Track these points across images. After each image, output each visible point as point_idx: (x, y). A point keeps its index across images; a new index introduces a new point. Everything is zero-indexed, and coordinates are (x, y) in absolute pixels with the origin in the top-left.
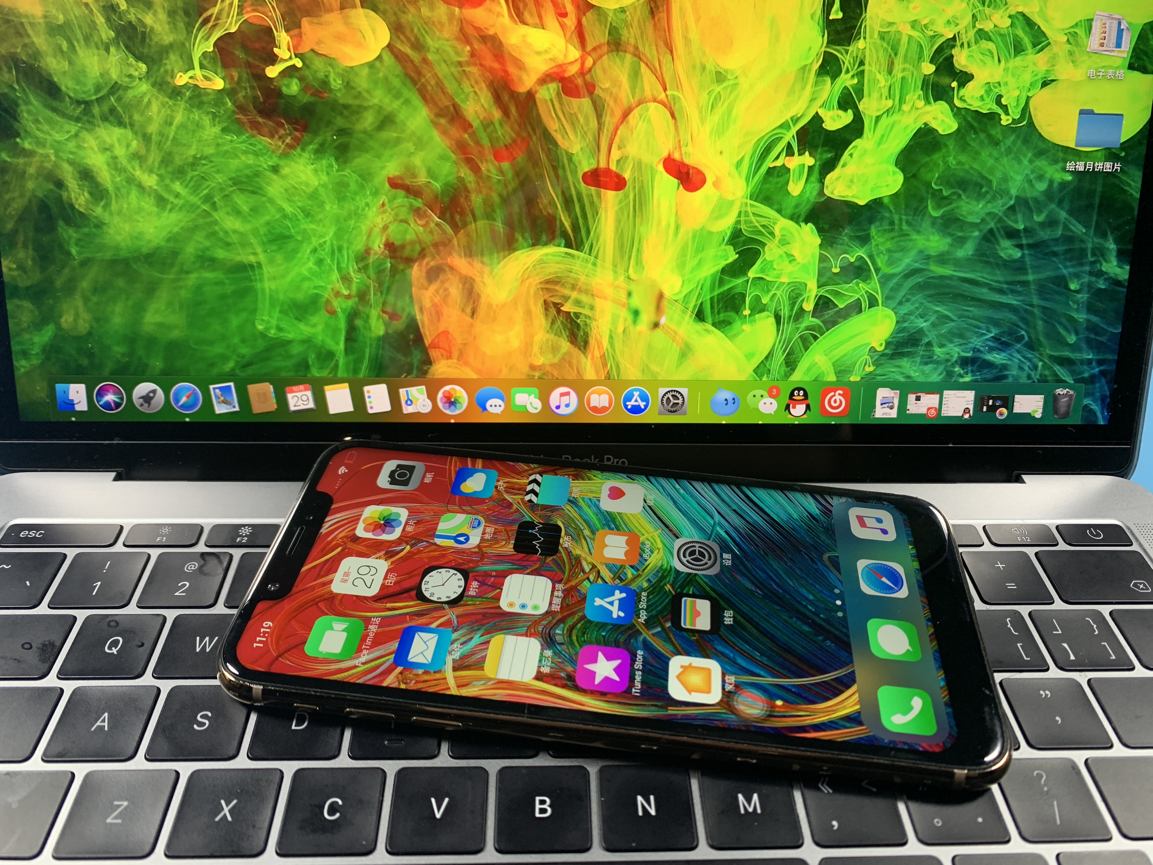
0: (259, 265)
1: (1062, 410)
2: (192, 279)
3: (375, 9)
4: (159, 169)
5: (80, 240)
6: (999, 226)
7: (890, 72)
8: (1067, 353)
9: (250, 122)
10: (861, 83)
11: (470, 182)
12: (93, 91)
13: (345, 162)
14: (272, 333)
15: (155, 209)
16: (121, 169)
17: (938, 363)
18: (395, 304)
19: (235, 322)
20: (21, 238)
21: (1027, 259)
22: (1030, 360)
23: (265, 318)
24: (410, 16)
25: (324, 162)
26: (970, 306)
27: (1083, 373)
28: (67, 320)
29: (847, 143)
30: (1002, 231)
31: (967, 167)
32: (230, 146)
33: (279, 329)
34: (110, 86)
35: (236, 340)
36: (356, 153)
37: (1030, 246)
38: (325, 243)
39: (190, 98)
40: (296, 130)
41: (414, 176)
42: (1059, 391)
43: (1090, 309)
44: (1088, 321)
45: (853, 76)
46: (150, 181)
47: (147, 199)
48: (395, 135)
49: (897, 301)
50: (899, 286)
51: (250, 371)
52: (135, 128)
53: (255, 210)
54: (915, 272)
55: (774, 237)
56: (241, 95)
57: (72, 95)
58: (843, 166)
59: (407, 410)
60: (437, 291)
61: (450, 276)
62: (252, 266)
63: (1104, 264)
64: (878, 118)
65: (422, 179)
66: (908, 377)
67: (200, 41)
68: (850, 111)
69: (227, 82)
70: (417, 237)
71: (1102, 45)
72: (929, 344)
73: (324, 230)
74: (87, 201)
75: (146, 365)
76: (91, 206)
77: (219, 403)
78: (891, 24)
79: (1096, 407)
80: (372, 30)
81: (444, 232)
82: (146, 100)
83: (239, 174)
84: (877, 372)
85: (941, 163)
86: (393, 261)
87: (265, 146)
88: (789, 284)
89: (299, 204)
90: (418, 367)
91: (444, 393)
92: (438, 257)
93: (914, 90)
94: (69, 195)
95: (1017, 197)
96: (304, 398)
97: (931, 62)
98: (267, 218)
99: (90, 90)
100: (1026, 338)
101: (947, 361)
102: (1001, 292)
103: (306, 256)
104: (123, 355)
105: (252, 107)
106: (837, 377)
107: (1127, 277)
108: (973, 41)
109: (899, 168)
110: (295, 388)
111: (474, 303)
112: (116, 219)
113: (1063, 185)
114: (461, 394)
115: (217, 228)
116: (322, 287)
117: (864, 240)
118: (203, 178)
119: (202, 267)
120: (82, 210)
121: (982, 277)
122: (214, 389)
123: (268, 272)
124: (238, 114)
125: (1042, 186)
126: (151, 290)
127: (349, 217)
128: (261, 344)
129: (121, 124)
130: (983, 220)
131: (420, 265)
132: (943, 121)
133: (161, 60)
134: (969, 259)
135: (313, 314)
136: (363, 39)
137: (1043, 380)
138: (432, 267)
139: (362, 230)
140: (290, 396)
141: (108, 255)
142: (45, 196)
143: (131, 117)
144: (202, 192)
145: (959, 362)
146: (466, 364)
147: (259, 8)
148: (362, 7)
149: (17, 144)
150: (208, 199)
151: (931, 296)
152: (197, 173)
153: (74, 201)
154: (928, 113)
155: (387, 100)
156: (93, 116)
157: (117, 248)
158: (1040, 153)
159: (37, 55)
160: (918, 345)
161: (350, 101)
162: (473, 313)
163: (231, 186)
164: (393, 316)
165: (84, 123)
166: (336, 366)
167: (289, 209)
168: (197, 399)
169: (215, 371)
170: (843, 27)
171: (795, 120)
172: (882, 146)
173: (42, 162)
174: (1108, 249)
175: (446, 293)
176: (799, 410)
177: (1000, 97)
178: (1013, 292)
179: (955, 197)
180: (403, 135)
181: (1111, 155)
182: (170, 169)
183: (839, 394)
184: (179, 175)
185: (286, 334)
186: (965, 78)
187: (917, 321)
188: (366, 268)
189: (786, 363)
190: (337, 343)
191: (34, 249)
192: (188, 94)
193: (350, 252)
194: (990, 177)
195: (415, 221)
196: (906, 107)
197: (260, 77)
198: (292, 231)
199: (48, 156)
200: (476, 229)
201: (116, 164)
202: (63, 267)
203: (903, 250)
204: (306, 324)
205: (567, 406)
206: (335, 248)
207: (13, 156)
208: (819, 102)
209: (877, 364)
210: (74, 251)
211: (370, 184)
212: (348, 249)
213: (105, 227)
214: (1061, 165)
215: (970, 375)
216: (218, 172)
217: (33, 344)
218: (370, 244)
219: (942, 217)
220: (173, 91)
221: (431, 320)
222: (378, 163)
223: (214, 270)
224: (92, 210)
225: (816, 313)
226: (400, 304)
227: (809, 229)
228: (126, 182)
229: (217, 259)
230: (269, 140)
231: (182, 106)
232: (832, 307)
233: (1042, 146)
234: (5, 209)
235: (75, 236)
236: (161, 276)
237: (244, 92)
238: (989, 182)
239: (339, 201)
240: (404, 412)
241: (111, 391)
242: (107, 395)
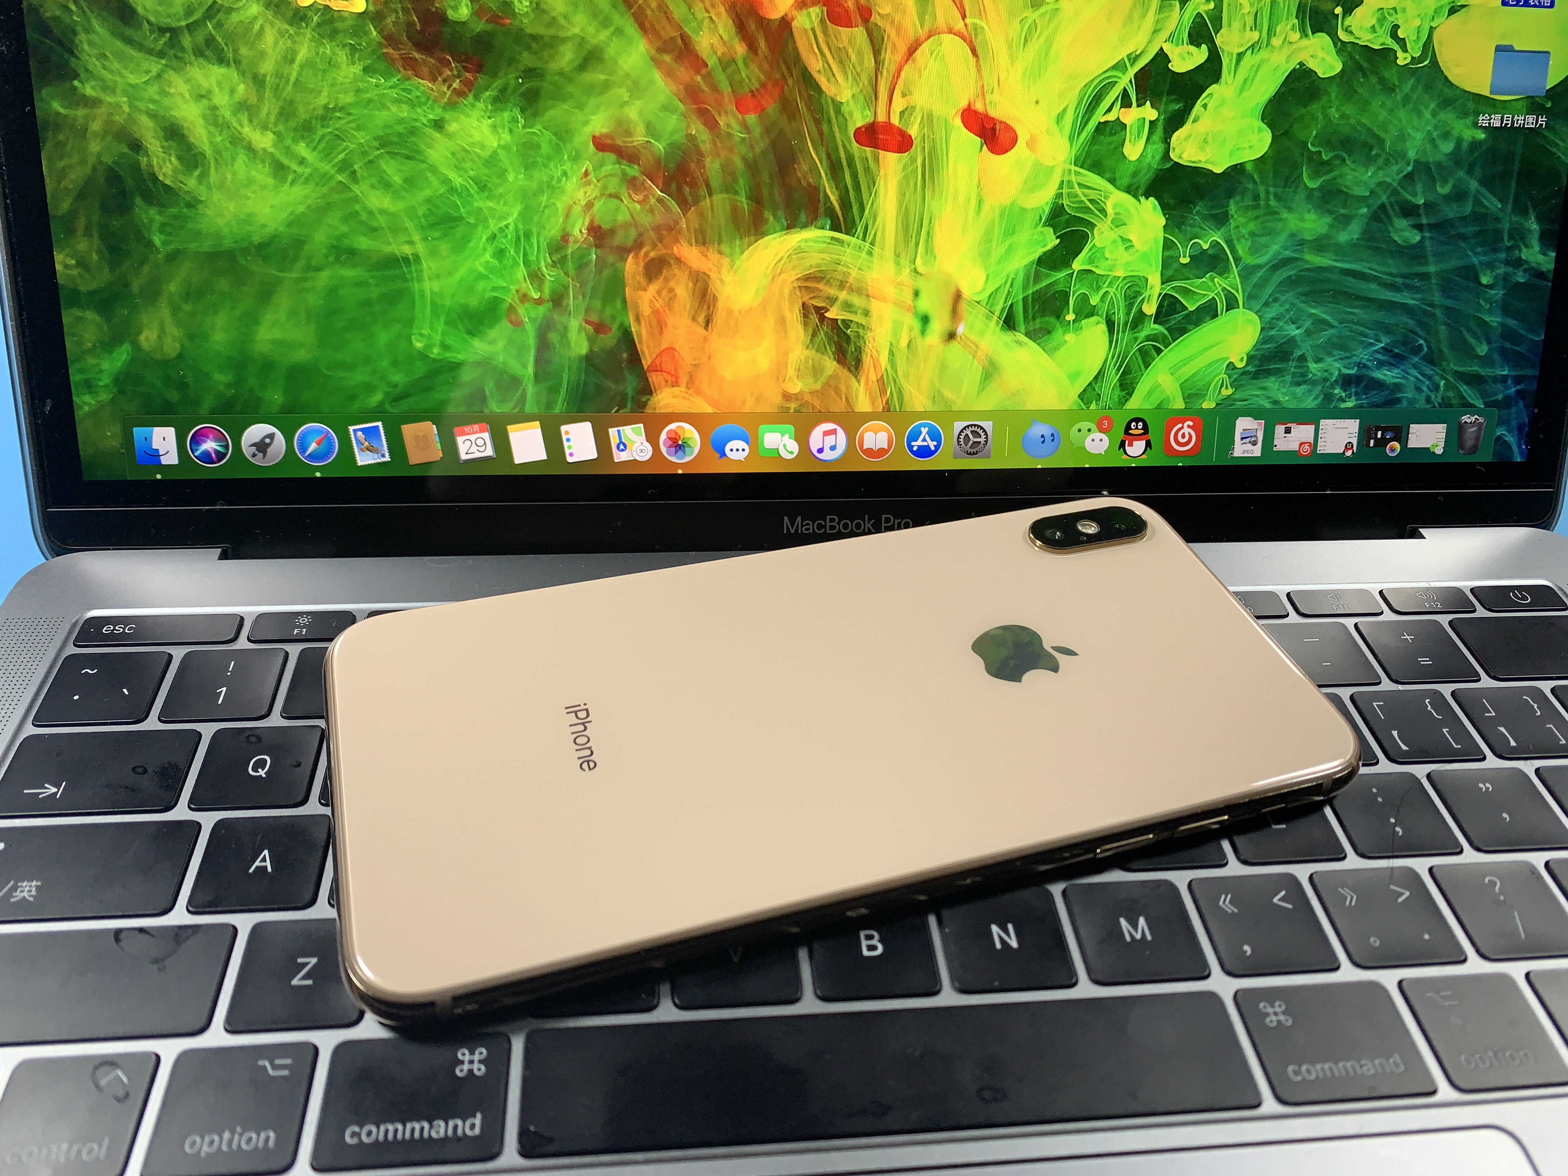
0: (417, 257)
1: (1469, 443)
4: (276, 124)
5: (165, 224)
6: (1392, 200)
8: (1477, 369)
9: (405, 60)
10: (1219, 9)
11: (704, 142)
12: (182, 12)
13: (535, 115)
14: (435, 352)
15: (271, 181)
16: (222, 125)
17: (1313, 383)
18: (603, 311)
19: (383, 337)
20: (82, 222)
21: (1428, 244)
22: (1430, 378)
23: (425, 332)
25: (506, 115)
26: (1356, 308)
27: (1496, 394)
28: (148, 338)
29: (1200, 90)
30: (1396, 208)
31: (1353, 121)
32: (375, 93)
33: (445, 347)
34: (205, 7)
35: (385, 363)
36: (550, 103)
37: (1432, 227)
38: (507, 226)
39: (319, 25)
40: (467, 69)
41: (629, 133)
42: (1466, 418)
43: (1506, 309)
44: (1502, 325)
46: (264, 141)
47: (261, 166)
48: (602, 77)
49: (1262, 301)
50: (1265, 281)
51: (405, 406)
52: (242, 67)
53: (410, 182)
54: (1285, 262)
55: (1106, 216)
56: (390, 20)
57: (152, 19)
58: (1195, 121)
59: (620, 457)
60: (659, 293)
61: (676, 271)
62: (406, 260)
63: (1524, 250)
64: (1240, 56)
65: (640, 137)
66: (1276, 402)
68: (1204, 47)
70: (633, 218)
72: (1302, 358)
73: (506, 209)
74: (175, 170)
75: (260, 400)
76: (181, 177)
77: (362, 450)
79: (1511, 439)
81: (668, 209)
82: (257, 27)
83: (389, 131)
84: (1236, 396)
85: (1321, 117)
86: (599, 251)
87: (423, 92)
88: (1125, 278)
89: (471, 173)
90: (633, 397)
91: (668, 433)
92: (660, 245)
93: (1287, 19)
94: (150, 160)
95: (1416, 162)
96: (480, 442)
98: (428, 192)
99: (178, 12)
100: (1426, 349)
101: (1325, 380)
102: (1393, 287)
103: (481, 245)
104: (228, 386)
105: (405, 38)
106: (1186, 403)
107: (1552, 266)
109: (1266, 124)
110: (467, 429)
111: (709, 308)
112: (217, 196)
113: (1475, 145)
114: (690, 433)
115: (357, 207)
116: (504, 288)
117: (1221, 220)
118: (338, 137)
119: (337, 260)
120: (168, 182)
121: (1370, 269)
122: (355, 431)
123: (430, 268)
124: (386, 47)
125: (1447, 147)
126: (266, 294)
127: (540, 191)
128: (420, 369)
129: (222, 60)
130: (1372, 192)
131: (636, 256)
132: (1323, 59)
134: (1354, 246)
135: (492, 325)
137: (1446, 403)
138: (652, 259)
139: (557, 209)
140: (460, 440)
141: (206, 246)
142: (116, 163)
143: (236, 51)
144: (335, 157)
145: (1340, 382)
146: (698, 392)
149: (75, 89)
150: (344, 166)
151: (1304, 295)
152: (330, 130)
153: (156, 169)
154: (1306, 48)
155: (591, 30)
156: (183, 49)
157: (218, 236)
158: (1446, 103)
160: (1288, 360)
161: (541, 30)
162: (707, 323)
163: (377, 149)
164: (600, 328)
165: (169, 60)
166: (523, 398)
167: (457, 180)
168: (331, 446)
169: (356, 406)
171: (1133, 58)
172: (1244, 94)
173: (111, 114)
174: (1530, 231)
175: (671, 295)
176: (1137, 448)
177: (1396, 27)
178: (1409, 288)
179: (1338, 162)
180: (614, 78)
181: (1534, 106)
182: (292, 124)
183: (1189, 426)
184: (305, 134)
185: (454, 355)
187: (1287, 327)
188: (563, 261)
189: (1120, 385)
190: (525, 366)
191: (102, 238)
192: (315, 18)
193: (542, 240)
194: (1383, 135)
195: (630, 196)
196: (1276, 42)
198: (462, 210)
199: (119, 106)
200: (712, 206)
201: (215, 116)
202: (142, 264)
203: (1270, 233)
204: (482, 340)
205: (833, 448)
206: (521, 233)
207: (70, 106)
208: (1165, 34)
209: (1236, 385)
210: (157, 240)
211: (568, 146)
212: (538, 235)
213: (200, 206)
214: (1471, 118)
215: (1353, 398)
216: (359, 128)
217: (101, 371)
218: (568, 229)
219: (1320, 188)
220: (295, 15)
221: (651, 333)
222: (579, 116)
223: (355, 266)
224: (182, 182)
225: (1159, 317)
226: (608, 311)
227: (1151, 204)
228: (230, 142)
229: (360, 250)
230: (430, 85)
231: (308, 36)
232: (1180, 309)
233: (1449, 93)
234: (59, 182)
235: (158, 218)
236: (281, 274)
237: (394, 16)
238: (1381, 141)
239: (526, 169)
240: (616, 461)
241: (211, 436)
242: (205, 442)
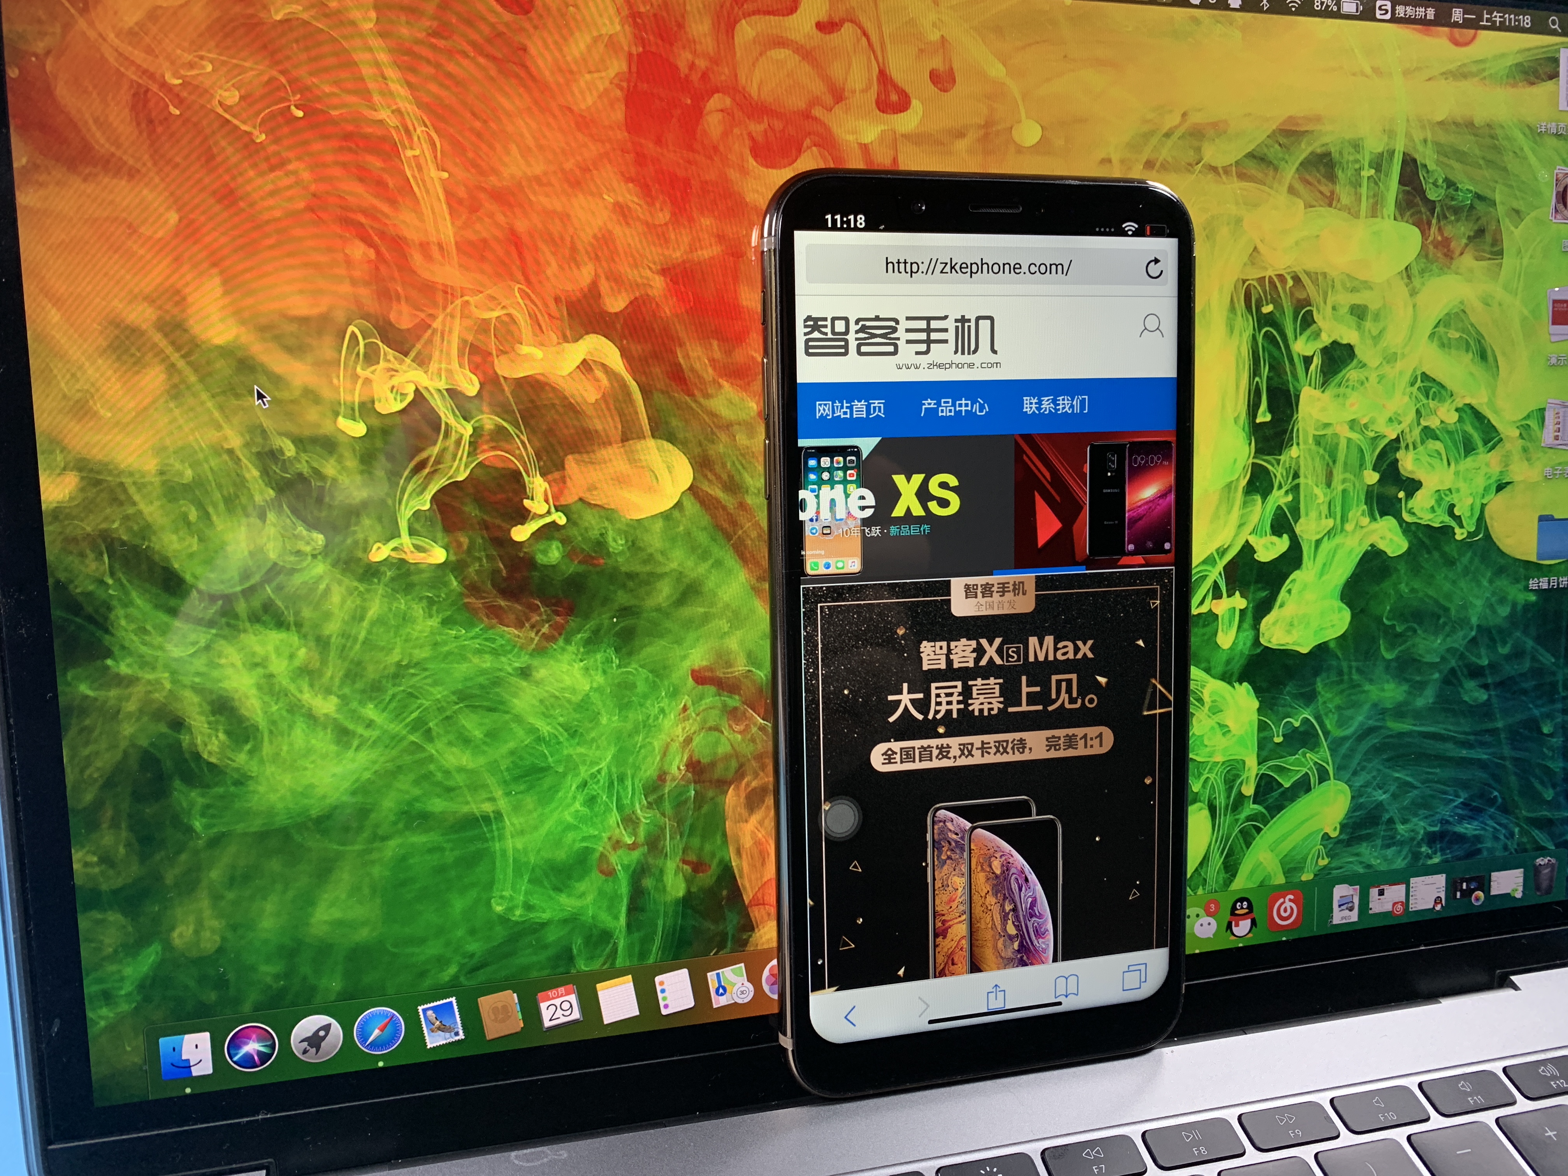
0: (499, 815)
1: (1545, 884)
2: (392, 848)
3: (671, 439)
4: (340, 687)
5: (208, 806)
6: (1461, 663)
7: (1329, 485)
8: (1546, 813)
9: (488, 608)
10: (1296, 500)
12: (237, 578)
13: (630, 654)
14: (518, 914)
15: (333, 748)
16: (279, 692)
17: (1402, 843)
18: (701, 849)
19: (458, 904)
20: (107, 814)
21: (1494, 700)
22: (1505, 827)
23: (507, 893)
24: (721, 446)
25: (599, 656)
26: (1435, 767)
27: (1563, 835)
28: (182, 934)
29: (1284, 577)
30: (1464, 669)
31: (1421, 594)
32: (454, 645)
33: (528, 907)
34: (264, 571)
35: (460, 932)
36: (647, 640)
37: (1496, 685)
38: (599, 771)
39: (393, 579)
40: (557, 613)
41: (729, 664)
42: (1540, 861)
44: (1564, 769)
45: (1287, 492)
46: (327, 706)
47: (321, 734)
48: (701, 610)
49: (1351, 771)
50: (1352, 752)
51: (482, 976)
52: (304, 630)
53: (492, 735)
54: (1369, 731)
55: (1203, 705)
56: (472, 570)
57: (203, 586)
58: (1281, 606)
59: (719, 1002)
60: (760, 822)
62: (486, 819)
64: (1318, 543)
65: (741, 667)
66: (1369, 866)
67: (410, 495)
68: (1285, 536)
69: (451, 552)
70: (734, 749)
71: (1557, 438)
72: (1391, 821)
73: (598, 753)
74: (223, 747)
75: (313, 989)
76: (230, 754)
77: (433, 1031)
78: (1327, 425)
80: (668, 467)
82: (322, 587)
83: (469, 684)
84: (1333, 865)
85: (1392, 592)
86: (698, 787)
87: (509, 641)
88: (1224, 763)
89: (561, 719)
90: (733, 936)
91: (771, 970)
92: (762, 774)
93: (1358, 506)
94: (193, 738)
95: (1479, 626)
96: (566, 1006)
97: (1374, 469)
98: (512, 745)
99: (232, 578)
100: (1500, 800)
101: (1413, 839)
102: (1468, 745)
103: (570, 795)
104: (277, 977)
105: (489, 586)
106: (1286, 877)
108: (1419, 441)
109: (1345, 603)
110: (550, 993)
112: (270, 769)
113: (1527, 606)
115: (432, 767)
116: (595, 836)
117: (1309, 698)
118: (411, 695)
119: (407, 827)
120: (213, 760)
121: (1446, 729)
122: (424, 1011)
123: (512, 824)
124: (468, 596)
125: (1504, 611)
126: (325, 871)
127: (635, 731)
128: (500, 933)
129: (280, 625)
130: (1443, 658)
131: (737, 788)
132: (1391, 540)
133: (348, 526)
134: (1430, 709)
135: (581, 878)
136: (655, 481)
137: (1522, 849)
138: (754, 789)
139: (654, 748)
140: (543, 1006)
141: (256, 825)
142: (152, 744)
143: (297, 613)
144: (408, 716)
145: (1426, 840)
147: (503, 444)
148: (653, 437)
149: (108, 668)
150: (419, 725)
151: (1388, 760)
152: (402, 688)
153: (200, 748)
154: (1374, 531)
155: (690, 563)
156: (236, 617)
157: (271, 813)
158: (1500, 571)
159: (146, 531)
160: (1378, 824)
161: (637, 568)
163: (457, 703)
164: (698, 867)
165: (220, 629)
166: (615, 951)
167: (545, 728)
168: (397, 1031)
169: (427, 983)
170: (1272, 432)
171: (1222, 552)
172: (1324, 578)
173: (150, 692)
176: (1243, 928)
177: (1452, 506)
178: (1482, 744)
179: (1410, 633)
180: (714, 610)
182: (359, 685)
183: (1290, 900)
184: (374, 695)
185: (538, 914)
186: (1413, 486)
187: (1375, 793)
188: (660, 800)
189: (1225, 867)
190: (616, 918)
191: (131, 828)
192: (389, 574)
193: (637, 781)
194: (1447, 605)
195: (730, 726)
196: (1349, 527)
197: (503, 542)
198: (550, 759)
199: (158, 682)
201: (271, 686)
202: (179, 852)
203: (1355, 705)
204: (569, 896)
206: (615, 777)
207: (101, 687)
208: (1249, 527)
209: (1331, 854)
210: (198, 824)
211: (666, 682)
212: (633, 777)
213: (250, 783)
214: (1523, 583)
215: (1439, 854)
216: (435, 683)
217: (122, 979)
218: (666, 767)
219: (1397, 659)
220: (366, 571)
221: (753, 866)
222: (678, 651)
223: (427, 831)
224: (230, 759)
225: (1257, 798)
226: (708, 847)
227: (1244, 689)
228: (288, 711)
229: (432, 814)
230: (516, 632)
231: (380, 592)
232: (1275, 787)
233: (1502, 562)
234: (82, 771)
235: (200, 801)
236: (341, 848)
237: (477, 565)
238: (1446, 610)
239: (620, 711)
240: (715, 1006)
241: (254, 1036)
242: (246, 1044)
